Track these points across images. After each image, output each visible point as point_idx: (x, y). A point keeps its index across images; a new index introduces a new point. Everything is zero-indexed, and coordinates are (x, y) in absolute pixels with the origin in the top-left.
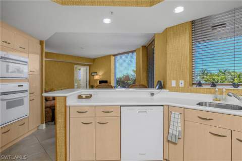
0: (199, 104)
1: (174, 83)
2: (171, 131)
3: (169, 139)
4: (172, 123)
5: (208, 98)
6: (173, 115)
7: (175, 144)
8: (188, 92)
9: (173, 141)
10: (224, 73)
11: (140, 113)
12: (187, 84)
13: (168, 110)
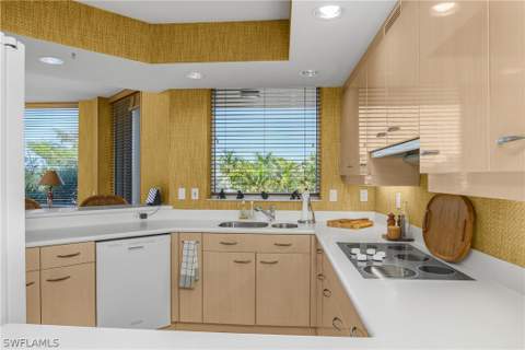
0: (221, 225)
1: (182, 193)
2: (183, 272)
3: (181, 285)
4: (184, 259)
5: (232, 216)
6: (185, 246)
7: (190, 289)
8: (204, 208)
9: (187, 286)
10: (266, 162)
11: (132, 252)
12: (204, 195)
13: (177, 240)
